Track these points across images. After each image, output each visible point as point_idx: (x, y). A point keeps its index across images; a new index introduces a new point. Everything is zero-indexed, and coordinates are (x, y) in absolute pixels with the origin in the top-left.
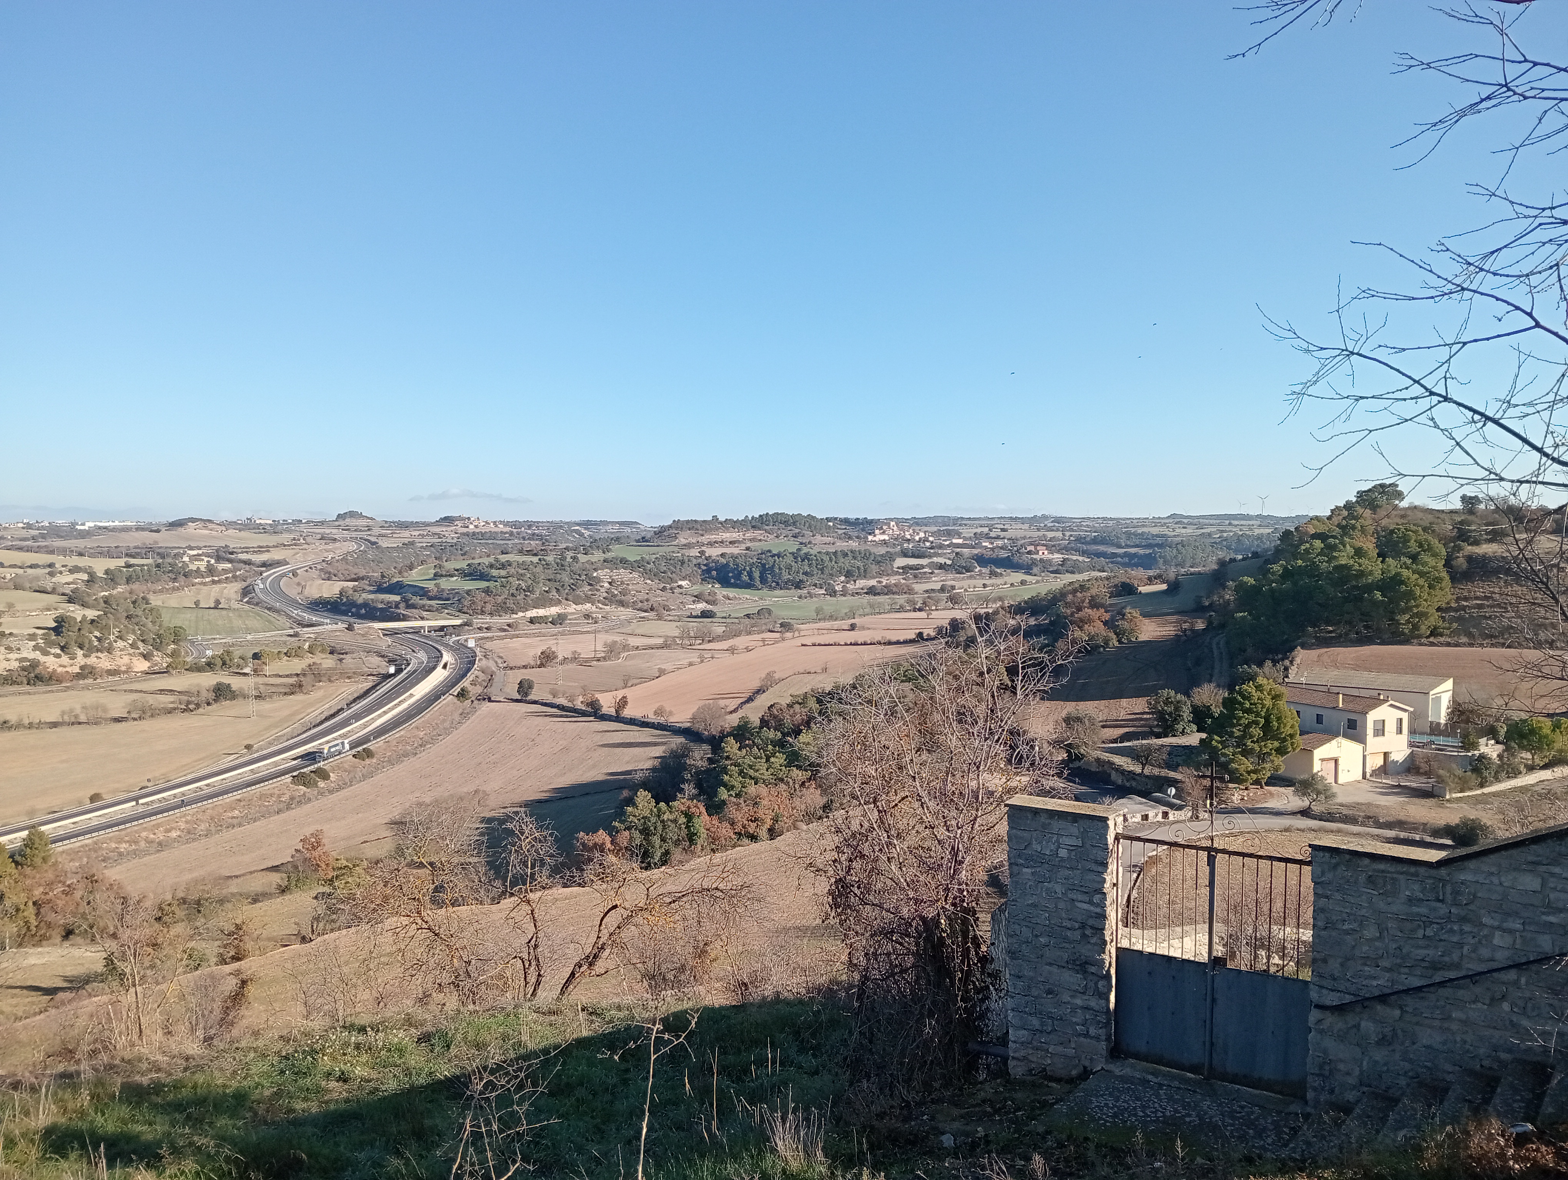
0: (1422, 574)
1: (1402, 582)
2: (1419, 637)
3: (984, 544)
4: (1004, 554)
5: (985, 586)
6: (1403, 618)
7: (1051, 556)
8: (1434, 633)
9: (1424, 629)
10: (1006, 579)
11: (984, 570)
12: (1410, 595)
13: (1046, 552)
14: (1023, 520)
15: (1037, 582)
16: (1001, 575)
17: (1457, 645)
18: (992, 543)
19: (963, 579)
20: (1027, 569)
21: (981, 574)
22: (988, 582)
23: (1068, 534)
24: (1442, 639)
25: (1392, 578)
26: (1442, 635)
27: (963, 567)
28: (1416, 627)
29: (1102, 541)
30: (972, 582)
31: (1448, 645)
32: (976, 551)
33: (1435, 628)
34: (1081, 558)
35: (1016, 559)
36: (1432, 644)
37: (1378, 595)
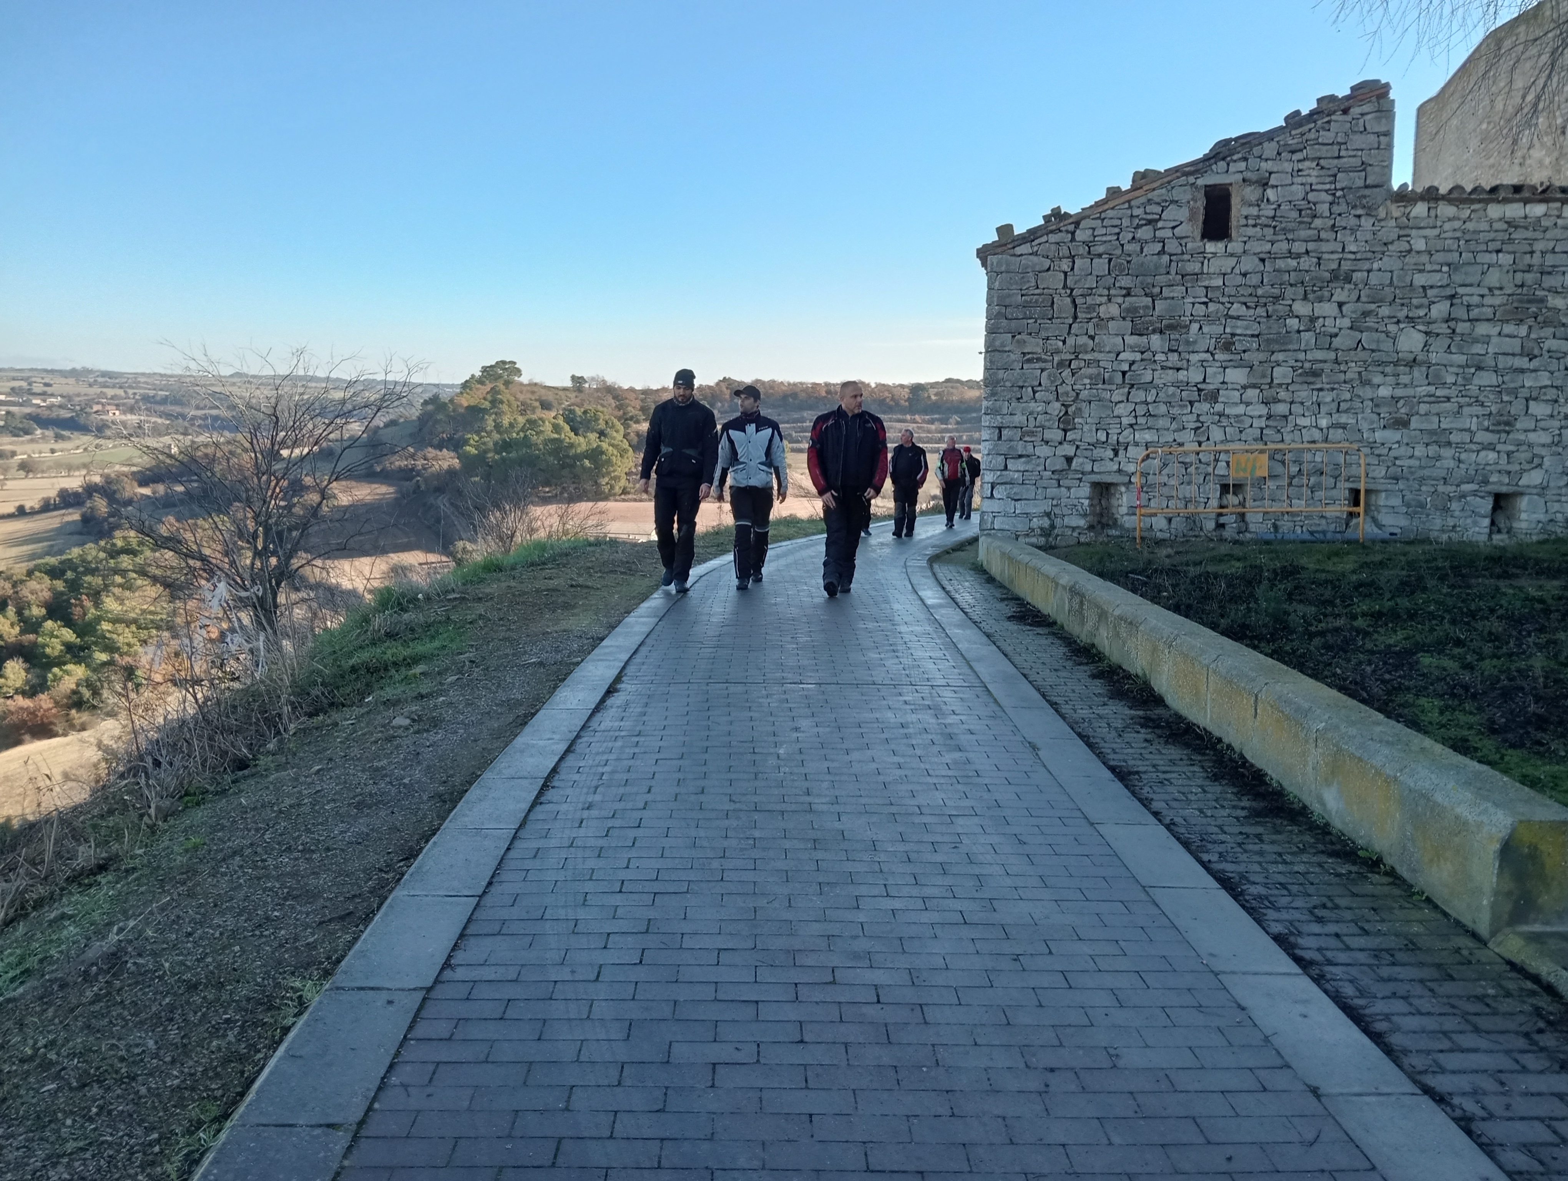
0: (613, 445)
1: (602, 453)
2: (615, 495)
3: (35, 402)
4: (65, 414)
5: (53, 451)
6: (604, 481)
7: (123, 417)
8: (625, 492)
9: (617, 490)
10: (77, 442)
11: (47, 433)
12: (609, 462)
13: (117, 413)
14: (63, 374)
15: (114, 447)
16: (69, 438)
17: (641, 501)
18: (45, 401)
19: (22, 443)
20: (100, 430)
21: (44, 437)
22: (56, 446)
23: (130, 392)
24: (630, 496)
25: (593, 450)
26: (629, 493)
27: (20, 429)
28: (612, 487)
29: (177, 402)
30: (35, 446)
31: (635, 500)
32: (28, 410)
33: (625, 488)
34: (159, 421)
35: (82, 420)
36: (624, 500)
37: (587, 463)
